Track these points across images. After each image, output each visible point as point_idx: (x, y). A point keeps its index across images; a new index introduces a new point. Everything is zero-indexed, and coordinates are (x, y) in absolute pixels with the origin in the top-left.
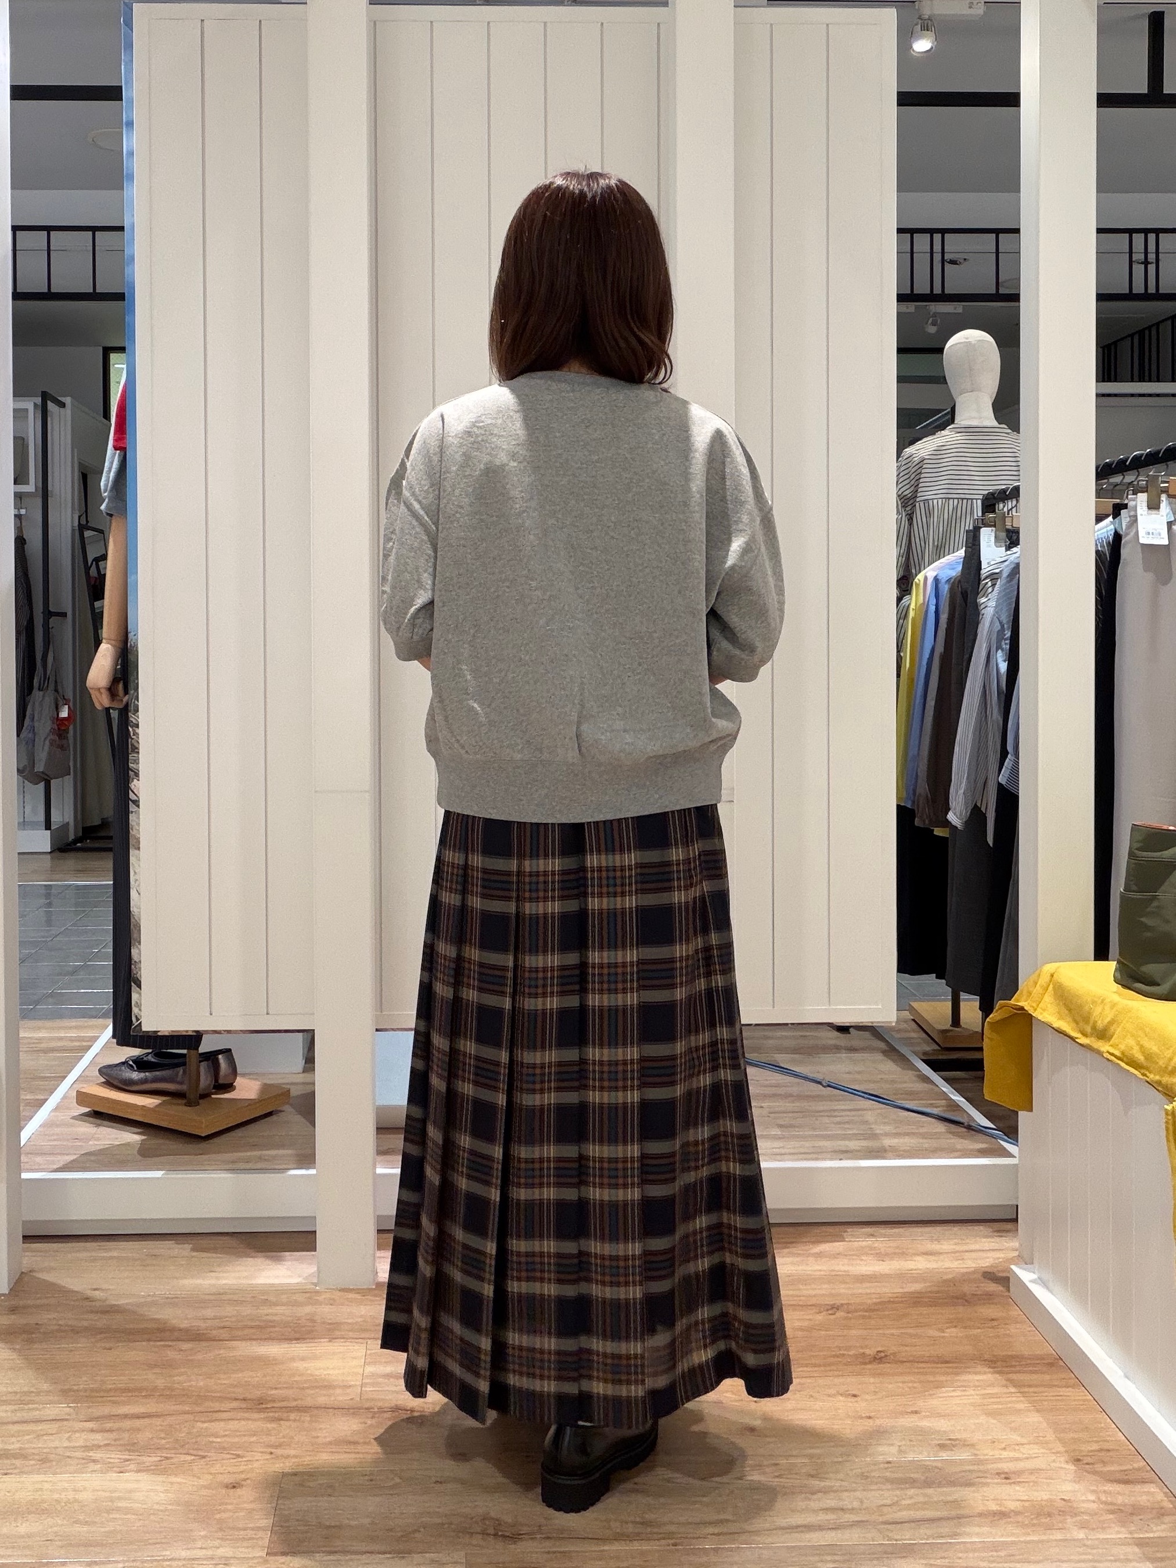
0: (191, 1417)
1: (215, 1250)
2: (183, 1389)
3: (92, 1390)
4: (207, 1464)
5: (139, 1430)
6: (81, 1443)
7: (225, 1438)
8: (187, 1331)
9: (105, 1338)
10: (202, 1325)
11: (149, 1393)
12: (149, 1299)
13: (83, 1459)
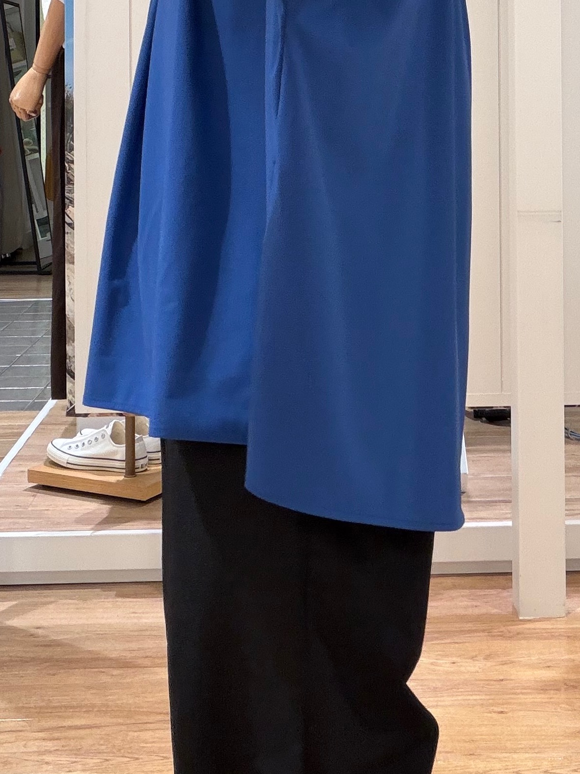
0: (124, 727)
1: (136, 595)
2: (116, 706)
3: (41, 707)
4: (141, 765)
5: (82, 738)
6: (36, 750)
7: (153, 744)
8: (116, 660)
9: (48, 666)
10: (128, 655)
11: (89, 709)
12: (84, 635)
13: (38, 761)
